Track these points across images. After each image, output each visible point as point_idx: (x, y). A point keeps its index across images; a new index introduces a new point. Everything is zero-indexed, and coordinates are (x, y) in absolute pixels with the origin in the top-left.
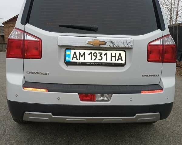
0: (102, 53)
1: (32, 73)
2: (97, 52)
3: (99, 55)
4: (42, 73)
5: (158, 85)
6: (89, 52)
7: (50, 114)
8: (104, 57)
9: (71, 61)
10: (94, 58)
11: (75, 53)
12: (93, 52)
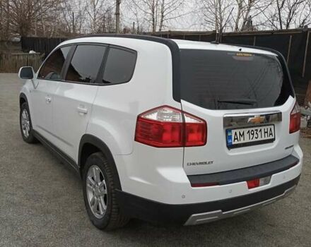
0: (257, 130)
1: (194, 164)
2: (254, 129)
3: (255, 132)
4: (206, 163)
5: (290, 156)
6: (247, 130)
7: (220, 211)
8: (259, 134)
9: (233, 143)
10: (251, 136)
11: (236, 133)
12: (250, 129)
